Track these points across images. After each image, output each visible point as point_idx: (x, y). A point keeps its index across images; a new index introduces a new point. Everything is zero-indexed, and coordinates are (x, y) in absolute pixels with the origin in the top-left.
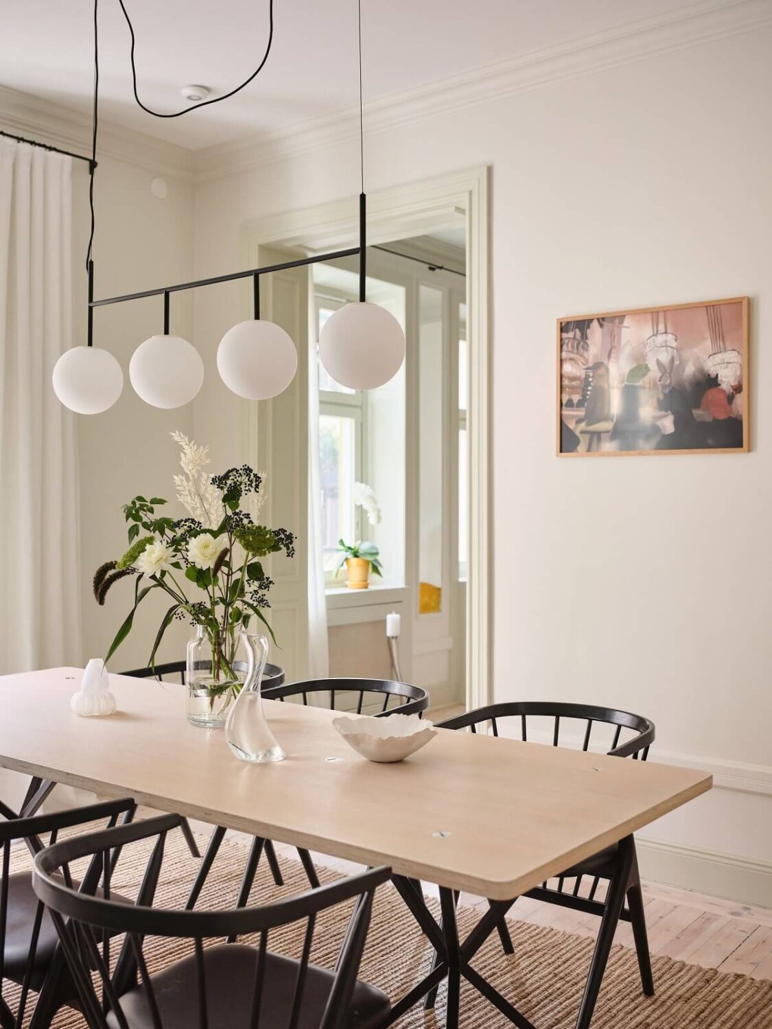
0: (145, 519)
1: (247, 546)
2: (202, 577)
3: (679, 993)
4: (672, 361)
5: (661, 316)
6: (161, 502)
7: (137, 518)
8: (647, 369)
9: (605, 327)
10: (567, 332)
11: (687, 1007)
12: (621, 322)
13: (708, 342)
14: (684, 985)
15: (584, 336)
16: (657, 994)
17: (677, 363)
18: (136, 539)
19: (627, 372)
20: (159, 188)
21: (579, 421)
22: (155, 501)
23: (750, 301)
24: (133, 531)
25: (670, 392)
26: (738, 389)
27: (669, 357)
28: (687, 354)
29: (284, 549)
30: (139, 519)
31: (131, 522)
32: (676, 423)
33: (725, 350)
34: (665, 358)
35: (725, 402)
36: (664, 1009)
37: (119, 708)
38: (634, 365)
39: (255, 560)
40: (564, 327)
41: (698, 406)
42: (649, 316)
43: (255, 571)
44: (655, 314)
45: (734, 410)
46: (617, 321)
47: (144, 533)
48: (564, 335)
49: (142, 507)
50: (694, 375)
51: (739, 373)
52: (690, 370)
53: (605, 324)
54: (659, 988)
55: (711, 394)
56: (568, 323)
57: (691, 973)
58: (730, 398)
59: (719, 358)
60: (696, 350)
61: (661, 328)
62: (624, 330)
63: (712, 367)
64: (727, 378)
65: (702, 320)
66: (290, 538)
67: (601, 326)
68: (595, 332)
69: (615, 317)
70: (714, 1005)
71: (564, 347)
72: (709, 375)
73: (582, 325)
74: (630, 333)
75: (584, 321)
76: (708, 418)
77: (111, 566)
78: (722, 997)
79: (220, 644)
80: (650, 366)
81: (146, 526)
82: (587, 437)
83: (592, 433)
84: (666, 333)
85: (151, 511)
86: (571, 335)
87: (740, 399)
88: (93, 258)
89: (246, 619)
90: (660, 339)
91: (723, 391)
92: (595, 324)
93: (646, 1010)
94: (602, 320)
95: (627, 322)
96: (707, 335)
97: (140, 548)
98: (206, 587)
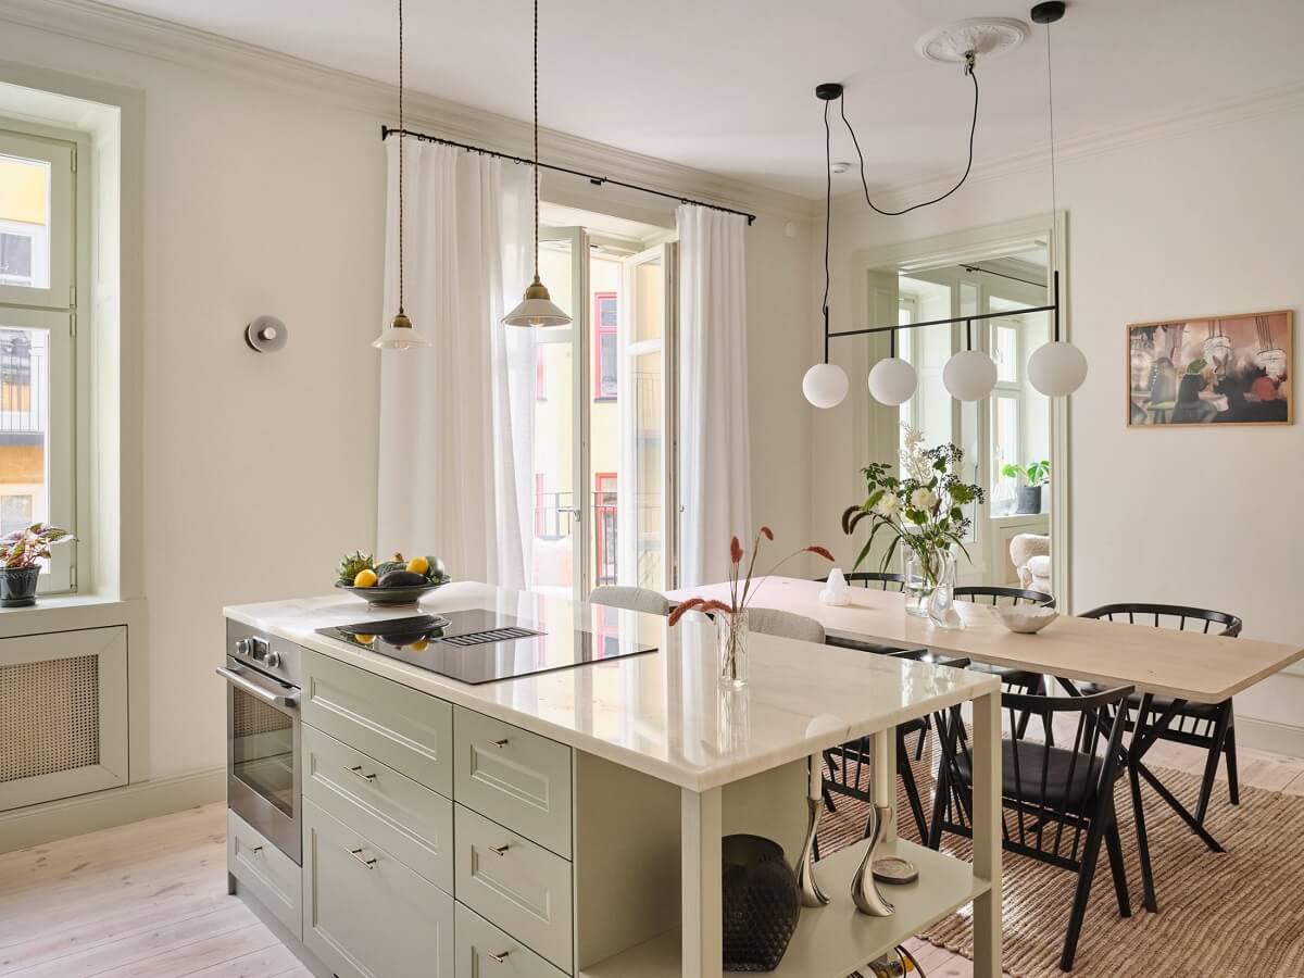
0: (879, 478)
1: (956, 497)
2: (918, 517)
3: (1259, 803)
4: (1227, 356)
5: (1217, 324)
6: (889, 467)
7: (874, 477)
8: (1204, 362)
9: (1168, 333)
10: (1136, 335)
11: (1266, 812)
12: (1182, 328)
13: (1258, 343)
14: (1258, 800)
15: (1150, 339)
16: (1241, 803)
17: (1230, 358)
18: (874, 492)
19: (1188, 364)
20: (790, 230)
21: (1146, 401)
22: (884, 466)
23: (1293, 312)
24: (871, 486)
25: (1225, 380)
26: (1284, 378)
27: (1224, 354)
28: (1238, 352)
29: (977, 499)
30: (875, 478)
31: (870, 480)
32: (1229, 403)
33: (1272, 349)
34: (1220, 355)
35: (1272, 387)
36: (1249, 812)
37: (853, 602)
38: (1193, 360)
39: (957, 505)
40: (1133, 331)
41: (1248, 391)
42: (1206, 324)
43: (956, 514)
44: (1211, 322)
45: (1280, 394)
46: (1179, 327)
47: (879, 488)
48: (1133, 338)
49: (876, 470)
50: (1245, 368)
51: (1284, 366)
52: (1241, 364)
53: (1169, 330)
54: (1242, 800)
55: (1259, 382)
56: (1136, 329)
57: (1261, 794)
58: (1277, 385)
59: (1266, 355)
60: (1247, 349)
61: (1217, 332)
62: (1185, 334)
63: (1260, 361)
64: (1274, 369)
65: (1252, 327)
66: (980, 490)
67: (1165, 330)
68: (1160, 335)
69: (1177, 324)
70: (1286, 811)
71: (1133, 347)
72: (1258, 368)
73: (1149, 330)
74: (1189, 336)
75: (1150, 327)
76: (1257, 399)
77: (855, 508)
78: (1291, 808)
79: (928, 562)
80: (1207, 361)
81: (879, 482)
82: (1153, 414)
83: (1157, 410)
84: (1221, 336)
85: (883, 472)
86: (1139, 337)
87: (1284, 386)
88: (828, 304)
89: (947, 546)
90: (1216, 341)
91: (1271, 380)
92: (1160, 329)
93: (1235, 812)
94: (1165, 327)
95: (1187, 328)
96: (1256, 337)
97: (879, 496)
98: (919, 524)
